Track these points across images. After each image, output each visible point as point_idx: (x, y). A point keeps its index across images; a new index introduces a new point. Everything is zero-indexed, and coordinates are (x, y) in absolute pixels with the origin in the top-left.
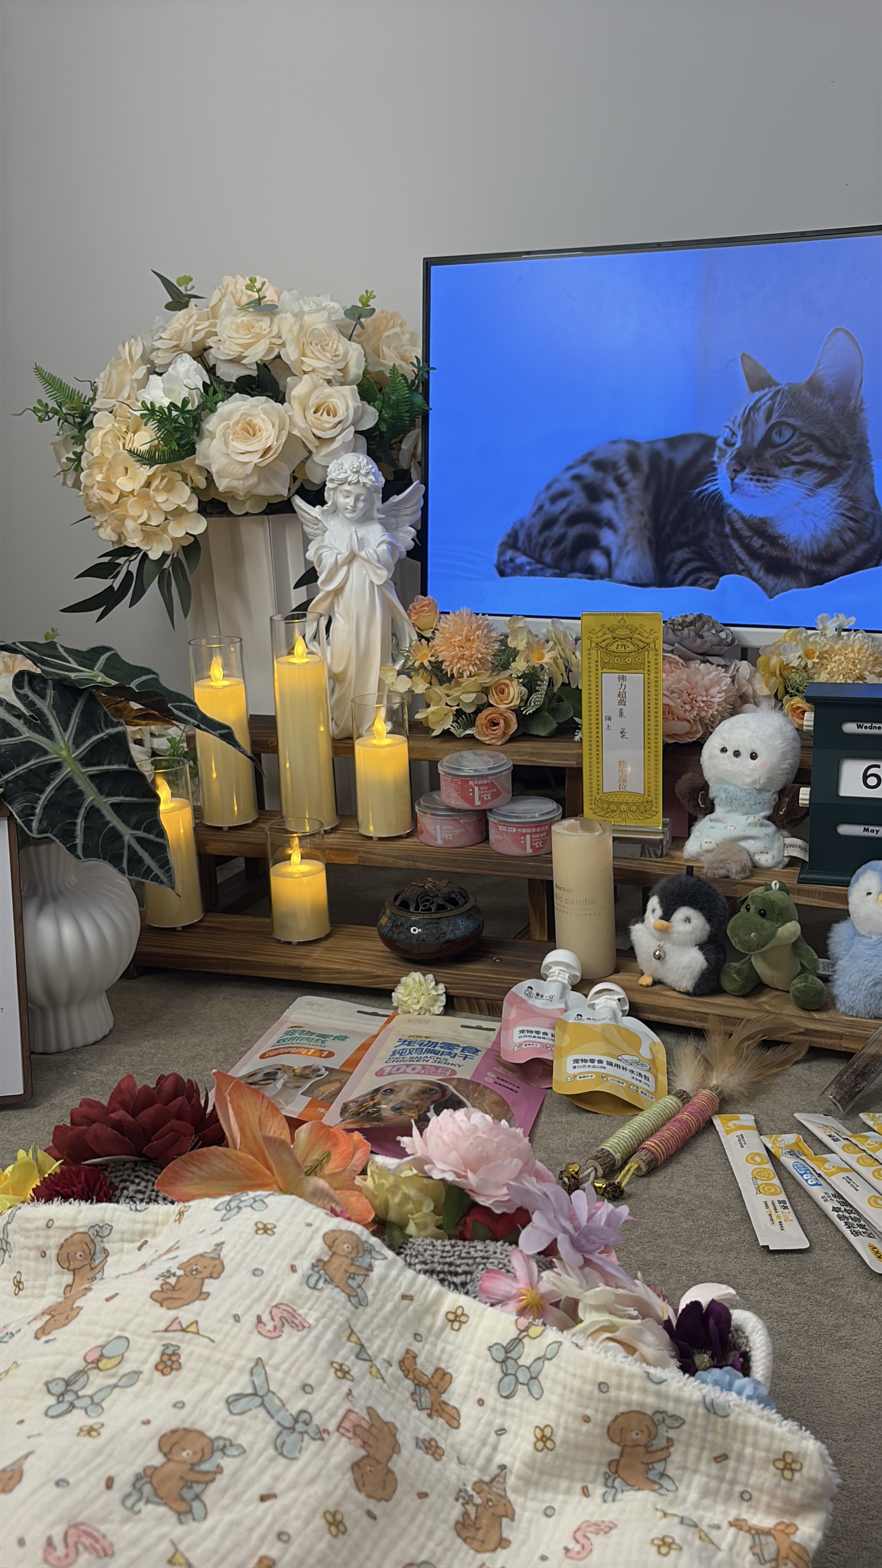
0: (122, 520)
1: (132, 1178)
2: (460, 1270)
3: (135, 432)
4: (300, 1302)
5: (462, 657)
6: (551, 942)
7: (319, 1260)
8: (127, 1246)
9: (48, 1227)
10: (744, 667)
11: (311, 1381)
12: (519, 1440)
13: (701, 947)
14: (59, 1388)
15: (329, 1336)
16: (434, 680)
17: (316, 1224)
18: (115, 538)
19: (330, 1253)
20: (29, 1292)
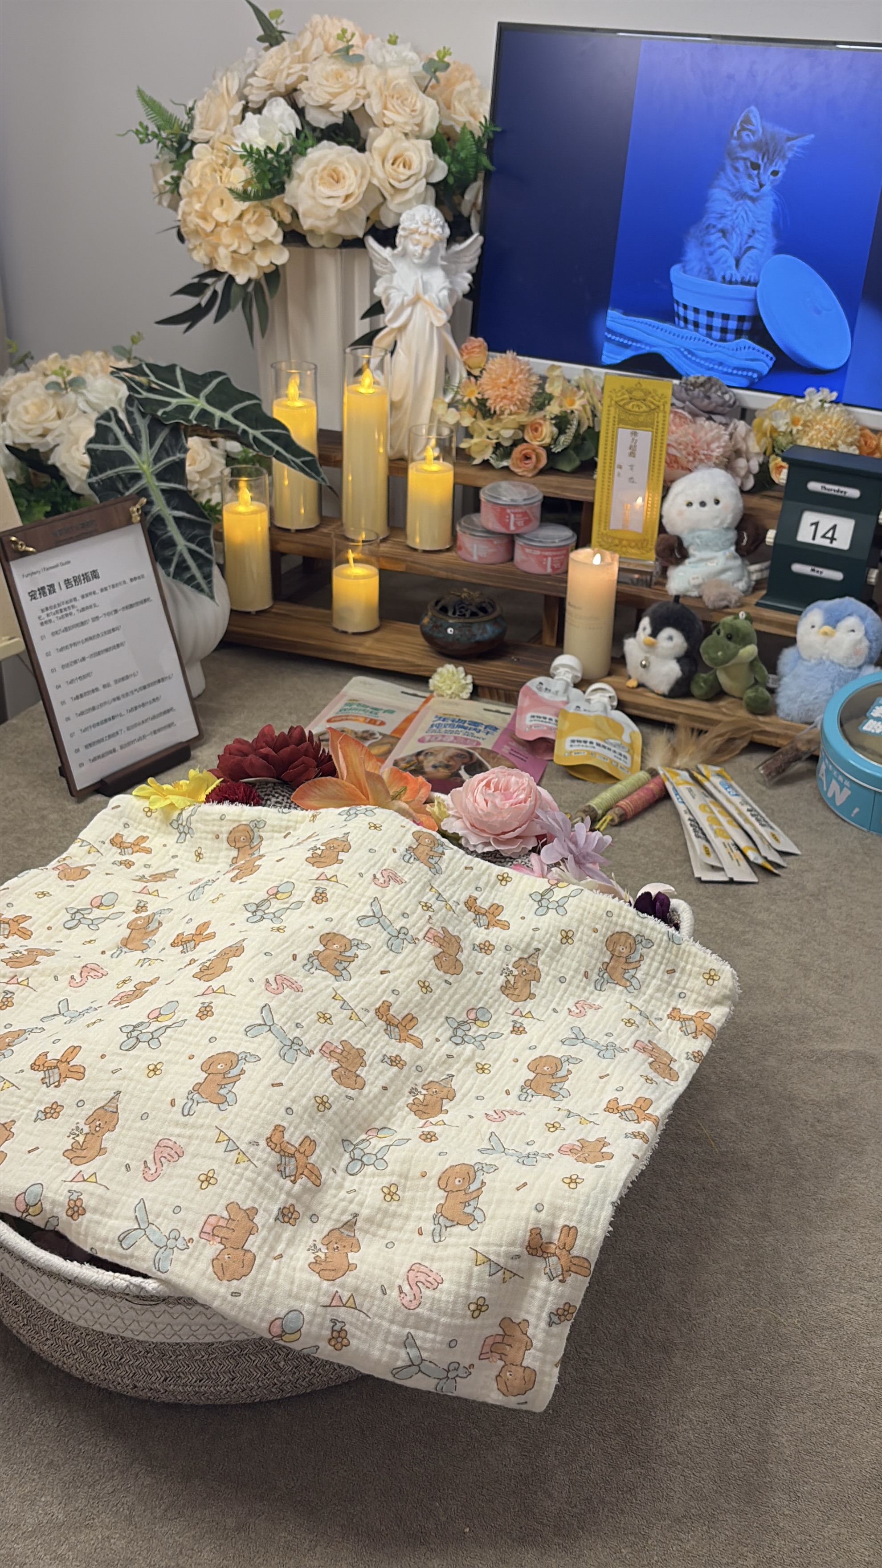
0: (215, 247)
1: (273, 793)
3: (231, 167)
4: (399, 869)
5: (505, 397)
6: (559, 646)
7: (410, 847)
8: (276, 835)
9: (221, 819)
10: (742, 426)
11: (407, 910)
13: (679, 660)
14: (254, 908)
15: (418, 888)
16: (479, 414)
17: (408, 826)
18: (207, 261)
19: (417, 844)
20: (207, 860)
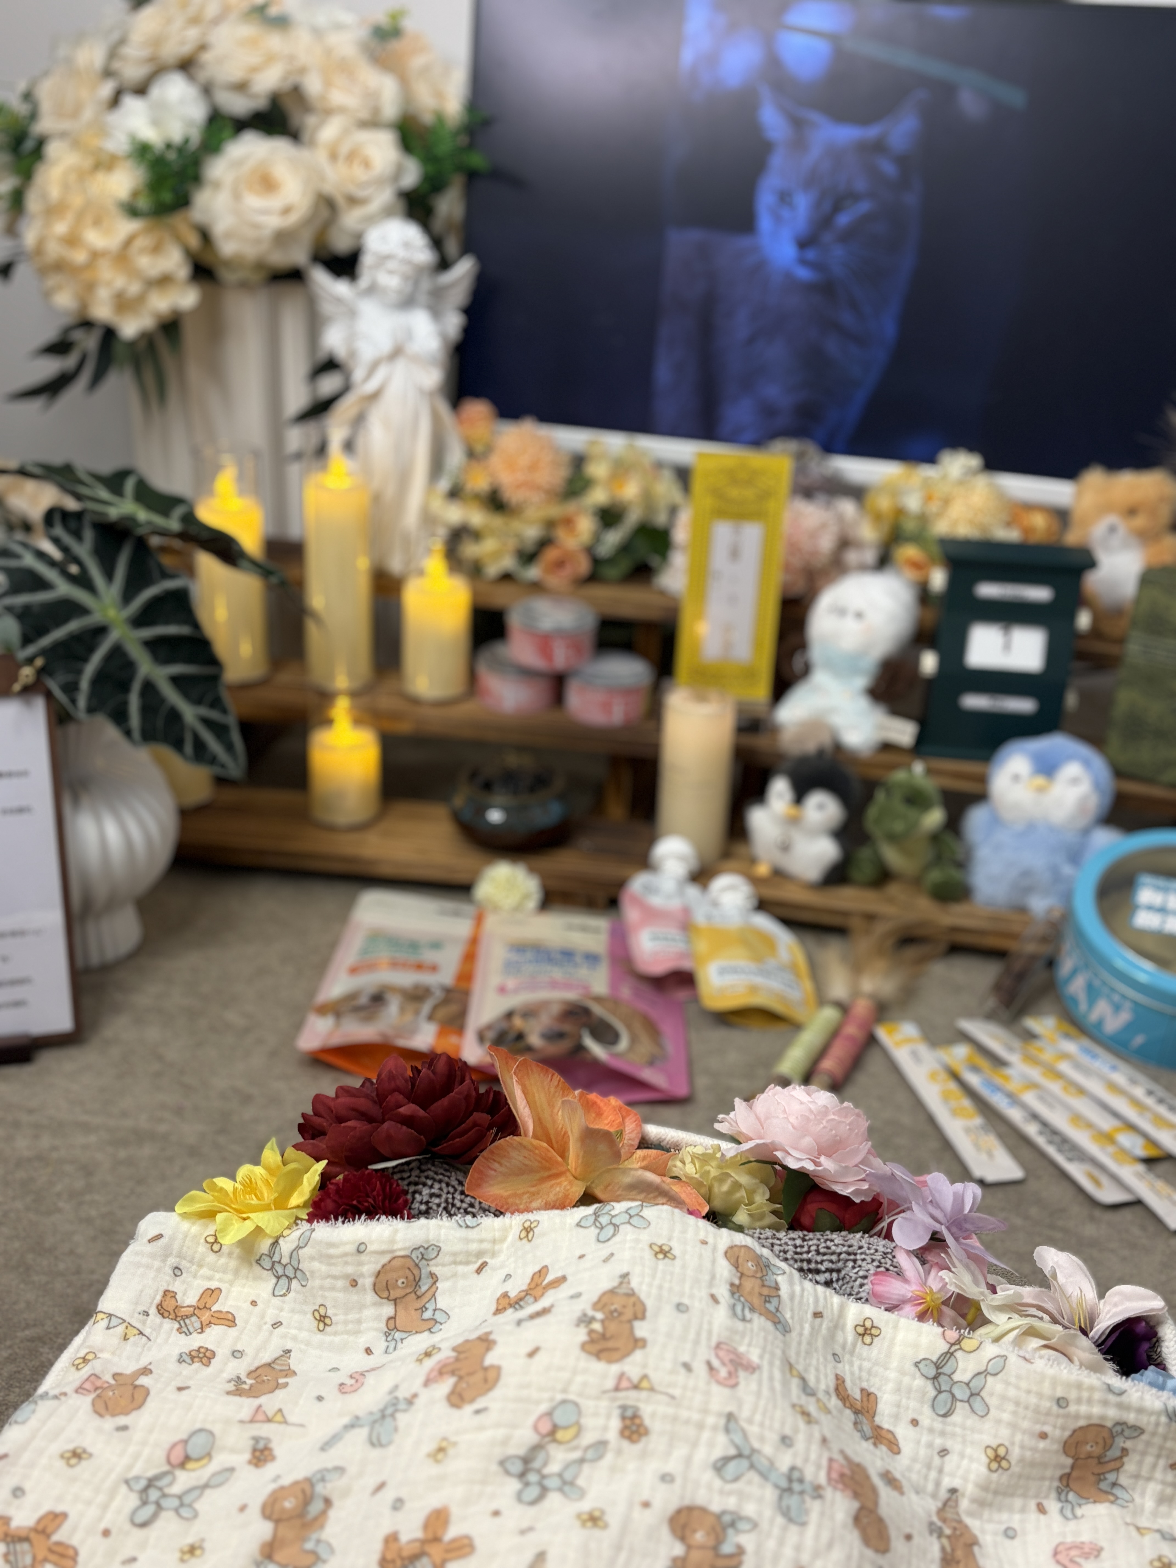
0: (90, 287)
1: (423, 1179)
2: (822, 1268)
3: (107, 172)
4: (737, 1338)
5: (528, 484)
7: (732, 1285)
8: (461, 1269)
9: (359, 1252)
10: (848, 505)
11: (788, 1431)
12: (965, 1462)
13: (835, 835)
14: (517, 1467)
15: (777, 1374)
16: (491, 510)
17: (710, 1240)
19: (739, 1274)
20: (340, 1328)
